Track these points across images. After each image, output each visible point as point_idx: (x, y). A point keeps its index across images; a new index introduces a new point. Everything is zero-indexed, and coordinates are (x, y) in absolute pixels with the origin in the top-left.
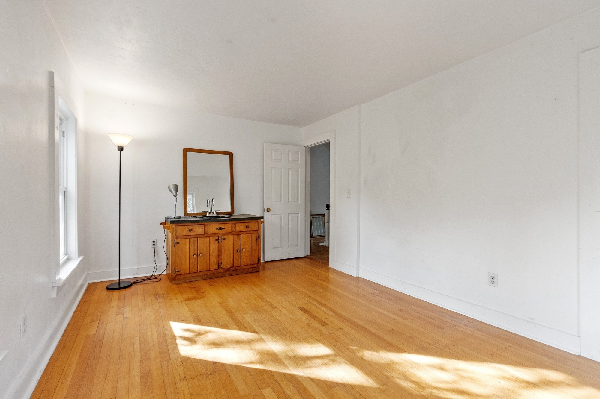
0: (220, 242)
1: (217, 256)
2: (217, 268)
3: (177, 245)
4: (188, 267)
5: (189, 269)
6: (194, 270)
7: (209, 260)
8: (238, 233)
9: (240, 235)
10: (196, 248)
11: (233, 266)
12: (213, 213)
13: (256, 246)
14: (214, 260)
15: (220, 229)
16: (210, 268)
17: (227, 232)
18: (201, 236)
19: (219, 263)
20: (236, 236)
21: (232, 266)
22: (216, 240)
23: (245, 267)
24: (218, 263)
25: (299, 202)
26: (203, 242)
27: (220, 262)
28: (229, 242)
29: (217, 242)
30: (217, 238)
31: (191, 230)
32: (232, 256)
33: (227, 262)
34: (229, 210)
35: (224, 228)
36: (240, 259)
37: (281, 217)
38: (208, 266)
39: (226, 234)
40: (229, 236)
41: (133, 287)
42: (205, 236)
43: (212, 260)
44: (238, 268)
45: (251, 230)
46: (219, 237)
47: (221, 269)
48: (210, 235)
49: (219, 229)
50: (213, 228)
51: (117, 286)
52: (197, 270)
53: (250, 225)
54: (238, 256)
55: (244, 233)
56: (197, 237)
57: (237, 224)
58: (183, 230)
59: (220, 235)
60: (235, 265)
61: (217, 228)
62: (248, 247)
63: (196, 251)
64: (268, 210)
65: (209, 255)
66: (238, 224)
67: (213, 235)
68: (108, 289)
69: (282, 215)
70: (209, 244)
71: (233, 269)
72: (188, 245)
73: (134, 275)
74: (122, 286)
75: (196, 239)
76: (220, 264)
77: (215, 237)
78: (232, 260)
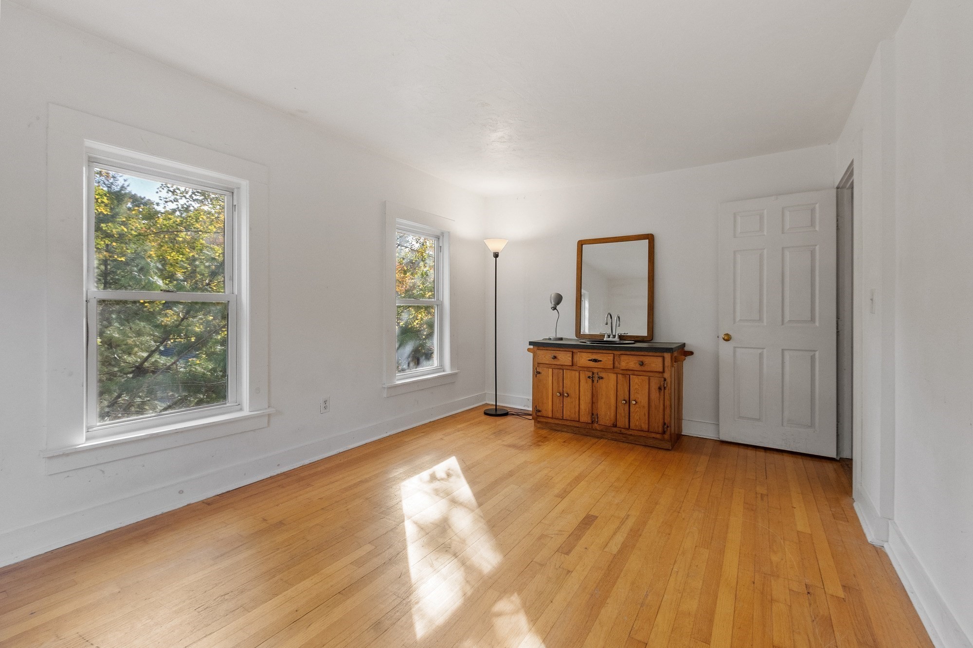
0: (595, 382)
1: (589, 403)
2: (590, 421)
3: (538, 375)
4: (551, 409)
5: (551, 411)
6: (559, 415)
7: (577, 406)
8: (625, 372)
9: (628, 376)
10: (561, 384)
11: (615, 426)
12: (614, 336)
13: (659, 400)
14: (585, 406)
15: (595, 361)
16: (579, 418)
17: (605, 367)
18: (568, 367)
19: (593, 414)
20: (620, 376)
21: (613, 424)
22: (589, 377)
23: (636, 433)
24: (591, 414)
25: (817, 324)
26: (570, 376)
27: (595, 414)
28: (609, 383)
29: (590, 381)
30: (590, 374)
31: (555, 357)
32: (613, 408)
33: (606, 414)
34: (644, 333)
35: (601, 361)
36: (627, 417)
37: (761, 355)
38: (577, 415)
39: (604, 369)
40: (610, 374)
41: (509, 418)
42: (573, 369)
43: (582, 407)
44: (623, 431)
45: (649, 370)
46: (593, 374)
47: (596, 425)
48: (581, 369)
49: (593, 361)
50: (583, 359)
51: (494, 413)
52: (562, 415)
53: (647, 360)
54: (624, 410)
55: (636, 373)
56: (562, 367)
57: (622, 356)
58: (546, 356)
59: (595, 371)
60: (619, 424)
61: (590, 359)
62: (643, 400)
63: (561, 389)
64: (728, 338)
65: (578, 398)
66: (624, 356)
67: (585, 369)
68: (486, 414)
69: (765, 350)
70: (577, 381)
71: (615, 429)
72: (551, 378)
73: (524, 406)
74: (499, 413)
75: (561, 371)
76: (594, 416)
77: (587, 373)
78: (613, 414)
